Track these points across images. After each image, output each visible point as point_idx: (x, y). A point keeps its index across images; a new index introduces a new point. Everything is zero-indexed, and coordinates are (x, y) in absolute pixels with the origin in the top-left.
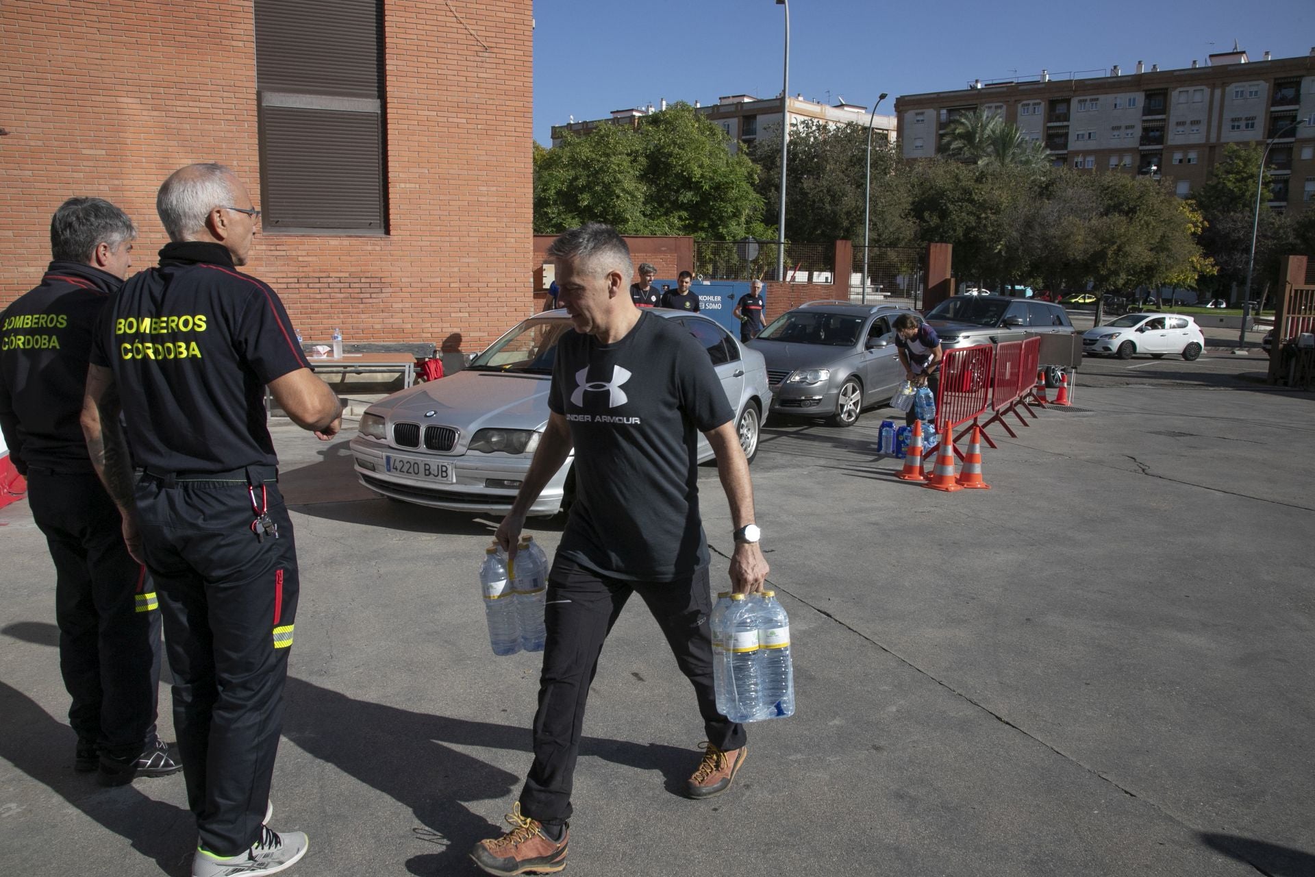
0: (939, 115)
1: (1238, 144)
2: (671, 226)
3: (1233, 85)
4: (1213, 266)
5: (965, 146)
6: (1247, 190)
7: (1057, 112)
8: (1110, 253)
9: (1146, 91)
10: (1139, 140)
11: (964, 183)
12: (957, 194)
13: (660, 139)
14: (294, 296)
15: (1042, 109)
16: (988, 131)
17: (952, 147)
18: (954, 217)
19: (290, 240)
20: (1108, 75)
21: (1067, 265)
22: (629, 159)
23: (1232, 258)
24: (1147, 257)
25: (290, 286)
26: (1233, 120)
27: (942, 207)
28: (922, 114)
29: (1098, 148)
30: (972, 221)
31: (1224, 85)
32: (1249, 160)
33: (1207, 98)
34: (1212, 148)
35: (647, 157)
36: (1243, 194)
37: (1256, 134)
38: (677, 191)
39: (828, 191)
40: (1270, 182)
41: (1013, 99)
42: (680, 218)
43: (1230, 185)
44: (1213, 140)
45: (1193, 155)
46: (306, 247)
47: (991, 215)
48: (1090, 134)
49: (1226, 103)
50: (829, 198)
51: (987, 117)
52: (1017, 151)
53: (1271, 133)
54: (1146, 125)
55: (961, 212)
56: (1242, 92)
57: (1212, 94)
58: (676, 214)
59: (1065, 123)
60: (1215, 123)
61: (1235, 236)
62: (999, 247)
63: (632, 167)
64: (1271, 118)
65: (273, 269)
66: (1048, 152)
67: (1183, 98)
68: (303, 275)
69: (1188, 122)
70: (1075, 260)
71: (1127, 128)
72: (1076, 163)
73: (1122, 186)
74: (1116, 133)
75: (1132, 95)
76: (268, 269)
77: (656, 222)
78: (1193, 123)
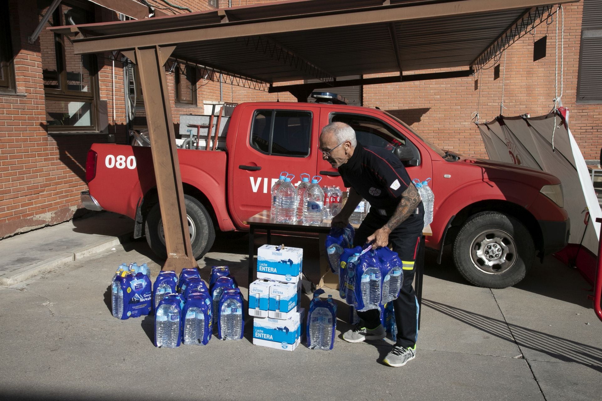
14: (589, 136)
19: (590, 107)
25: (587, 131)
46: (599, 110)
65: (579, 122)
68: (595, 125)
76: (577, 122)
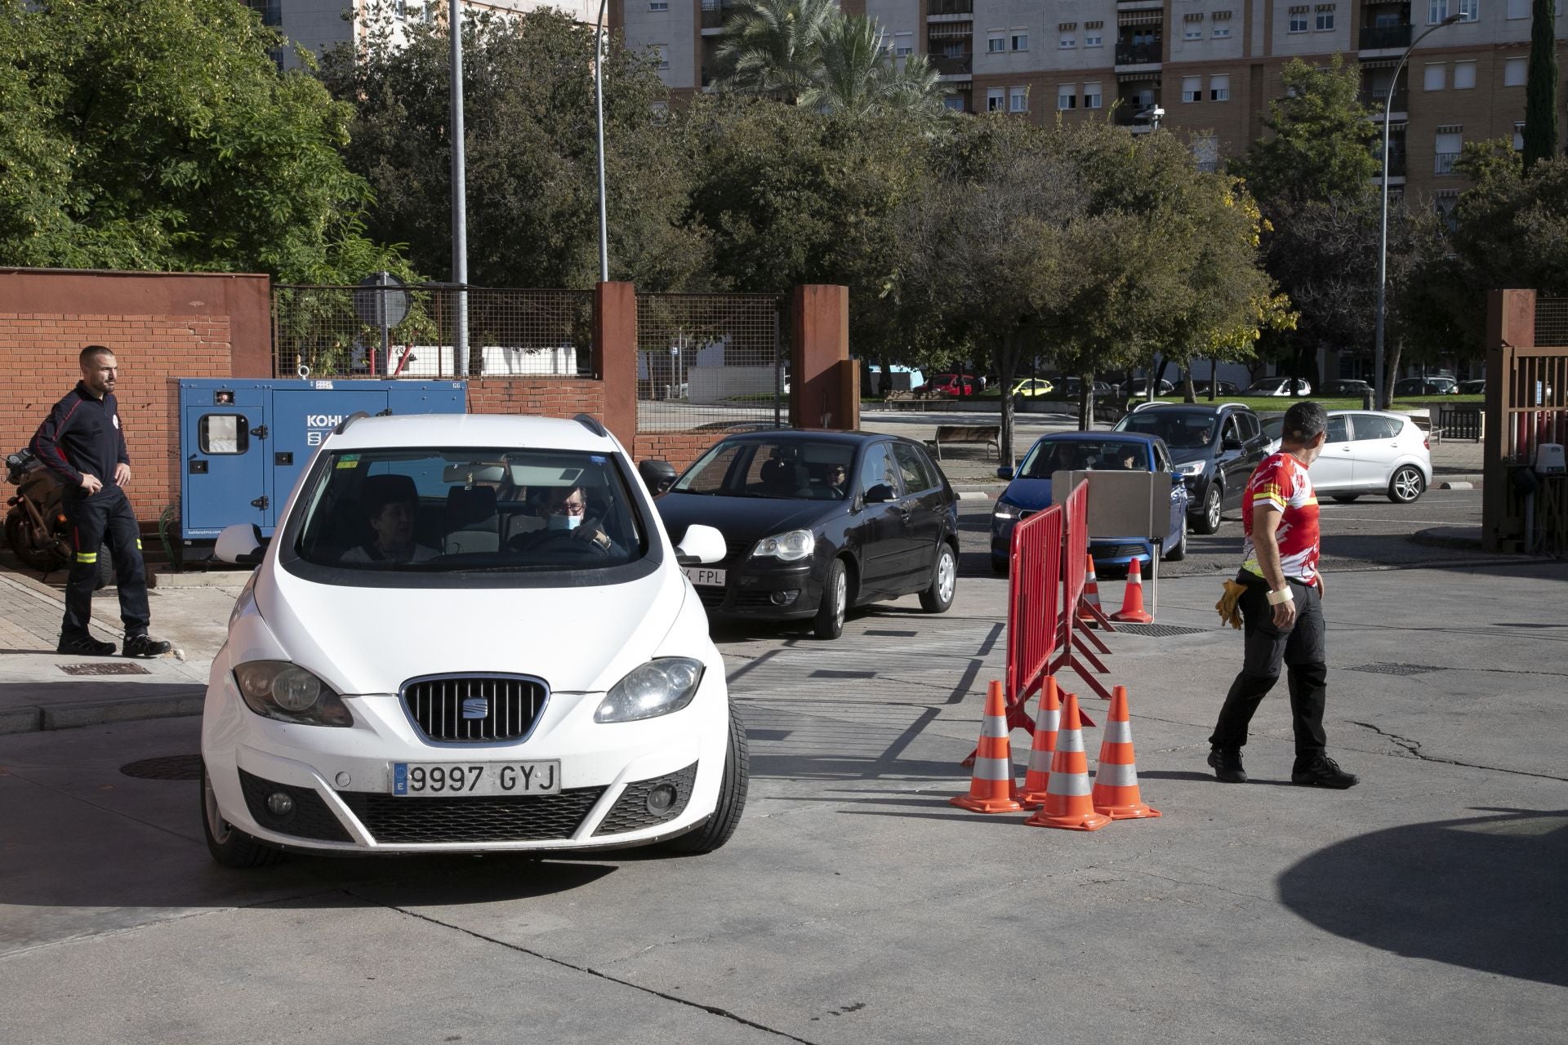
1: (1308, 59)
2: (145, 243)
4: (1288, 312)
5: (767, 65)
6: (1333, 155)
8: (1113, 291)
10: (1113, 52)
11: (799, 149)
12: (788, 173)
13: (99, 32)
16: (814, 32)
17: (739, 66)
18: (784, 222)
21: (1024, 319)
22: (26, 75)
23: (1326, 295)
24: (1185, 298)
26: (1293, 11)
27: (757, 200)
29: (1033, 69)
32: (1334, 93)
34: (1257, 67)
35: (68, 72)
36: (1327, 163)
37: (1339, 39)
38: (154, 159)
39: (512, 166)
42: (167, 225)
43: (1300, 145)
44: (1257, 52)
45: (1220, 83)
47: (867, 219)
48: (1015, 39)
50: (514, 182)
53: (1367, 38)
54: (1125, 20)
55: (799, 212)
58: (157, 215)
59: (965, 17)
60: (1258, 17)
61: (1330, 248)
62: (888, 286)
63: (37, 97)
64: (1363, 7)
66: (936, 77)
69: (1208, 14)
70: (1044, 308)
71: (1089, 26)
72: (992, 101)
73: (1118, 152)
74: (1067, 37)
77: (104, 235)
78: (1218, 16)
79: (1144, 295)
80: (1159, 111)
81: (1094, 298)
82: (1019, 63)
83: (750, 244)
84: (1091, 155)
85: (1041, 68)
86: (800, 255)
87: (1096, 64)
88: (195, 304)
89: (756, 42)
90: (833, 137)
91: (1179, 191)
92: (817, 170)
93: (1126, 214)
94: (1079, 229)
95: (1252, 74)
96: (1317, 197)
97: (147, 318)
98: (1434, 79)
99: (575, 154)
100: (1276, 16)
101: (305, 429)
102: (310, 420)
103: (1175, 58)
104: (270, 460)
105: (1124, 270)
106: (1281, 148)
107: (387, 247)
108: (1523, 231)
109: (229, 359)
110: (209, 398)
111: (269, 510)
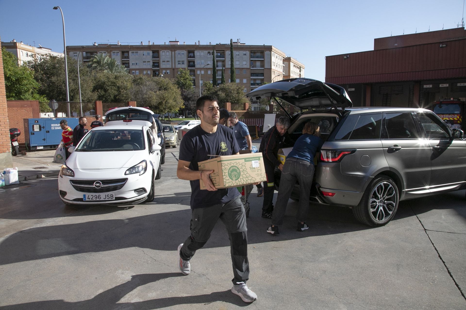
0: (83, 54)
1: (182, 68)
3: (177, 51)
4: (183, 106)
5: (98, 66)
6: (187, 83)
7: (125, 55)
8: (164, 102)
9: (152, 50)
10: (152, 66)
11: (111, 80)
12: (110, 83)
15: (120, 54)
16: (105, 61)
17: (93, 66)
18: (109, 91)
20: (140, 45)
23: (188, 103)
24: (174, 103)
26: (178, 61)
27: (105, 88)
28: (76, 53)
29: (139, 68)
30: (116, 93)
31: (175, 51)
32: (186, 74)
33: (170, 54)
34: (174, 69)
36: (186, 84)
37: (185, 66)
40: (192, 80)
41: (110, 50)
43: (182, 81)
44: (174, 67)
45: (168, 71)
47: (124, 91)
48: (136, 63)
49: (176, 56)
51: (104, 56)
52: (117, 68)
53: (189, 66)
54: (154, 61)
55: (112, 90)
56: (180, 53)
57: (172, 53)
59: (128, 59)
60: (173, 62)
61: (189, 97)
64: (188, 61)
66: (126, 69)
67: (164, 54)
69: (166, 61)
71: (148, 62)
72: (133, 73)
74: (145, 63)
75: (148, 52)
78: (167, 61)
79: (168, 103)
80: (162, 75)
81: (160, 103)
82: (137, 67)
83: (104, 95)
84: (157, 81)
85: (141, 68)
86: (112, 97)
87: (150, 68)
88: (25, 106)
89: (95, 62)
90: (116, 78)
91: (171, 87)
92: (114, 83)
93: (165, 91)
94: (158, 93)
95: (173, 70)
96: (184, 89)
97: (17, 108)
98: (198, 72)
99: (74, 80)
100: (176, 62)
101: (51, 127)
102: (52, 125)
103: (161, 67)
104: (45, 132)
105: (165, 99)
106: (179, 81)
107: (42, 96)
108: (219, 95)
109: (32, 115)
110: (34, 122)
111: (46, 141)
